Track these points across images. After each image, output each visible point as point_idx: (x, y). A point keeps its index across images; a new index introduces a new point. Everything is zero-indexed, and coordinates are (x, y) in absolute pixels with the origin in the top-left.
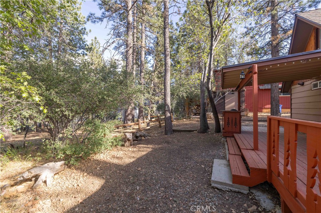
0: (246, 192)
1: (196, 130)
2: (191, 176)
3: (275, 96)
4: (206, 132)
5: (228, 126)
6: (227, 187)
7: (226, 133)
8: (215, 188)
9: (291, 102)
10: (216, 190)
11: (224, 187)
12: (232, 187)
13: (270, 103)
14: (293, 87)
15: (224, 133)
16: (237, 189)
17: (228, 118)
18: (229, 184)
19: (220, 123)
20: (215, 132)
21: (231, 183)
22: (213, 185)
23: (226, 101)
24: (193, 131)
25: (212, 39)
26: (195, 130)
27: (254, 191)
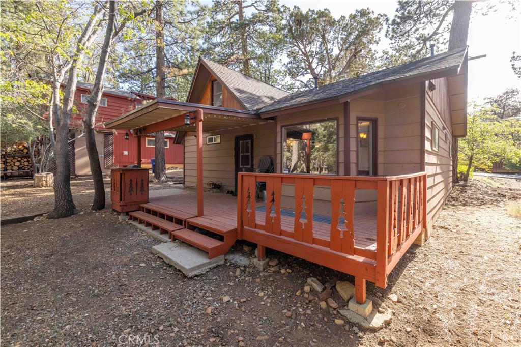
0: (222, 262)
1: (41, 215)
2: (146, 286)
3: (160, 147)
4: (73, 214)
5: (130, 193)
6: (206, 268)
7: (126, 205)
8: (194, 277)
9: (184, 156)
10: (196, 278)
11: (203, 269)
12: (210, 264)
13: (154, 156)
14: (186, 138)
15: (124, 207)
16: (215, 264)
17: (131, 180)
18: (207, 263)
19: (104, 192)
20: (93, 209)
21: (209, 261)
22: (191, 274)
23: (76, 150)
24: (32, 218)
25: (110, 35)
26: (36, 216)
27: (227, 257)
